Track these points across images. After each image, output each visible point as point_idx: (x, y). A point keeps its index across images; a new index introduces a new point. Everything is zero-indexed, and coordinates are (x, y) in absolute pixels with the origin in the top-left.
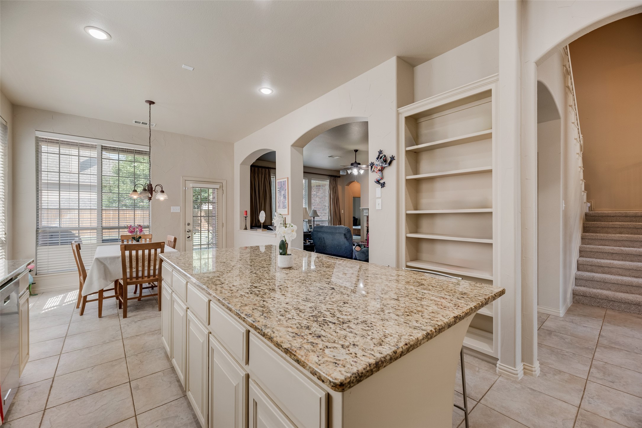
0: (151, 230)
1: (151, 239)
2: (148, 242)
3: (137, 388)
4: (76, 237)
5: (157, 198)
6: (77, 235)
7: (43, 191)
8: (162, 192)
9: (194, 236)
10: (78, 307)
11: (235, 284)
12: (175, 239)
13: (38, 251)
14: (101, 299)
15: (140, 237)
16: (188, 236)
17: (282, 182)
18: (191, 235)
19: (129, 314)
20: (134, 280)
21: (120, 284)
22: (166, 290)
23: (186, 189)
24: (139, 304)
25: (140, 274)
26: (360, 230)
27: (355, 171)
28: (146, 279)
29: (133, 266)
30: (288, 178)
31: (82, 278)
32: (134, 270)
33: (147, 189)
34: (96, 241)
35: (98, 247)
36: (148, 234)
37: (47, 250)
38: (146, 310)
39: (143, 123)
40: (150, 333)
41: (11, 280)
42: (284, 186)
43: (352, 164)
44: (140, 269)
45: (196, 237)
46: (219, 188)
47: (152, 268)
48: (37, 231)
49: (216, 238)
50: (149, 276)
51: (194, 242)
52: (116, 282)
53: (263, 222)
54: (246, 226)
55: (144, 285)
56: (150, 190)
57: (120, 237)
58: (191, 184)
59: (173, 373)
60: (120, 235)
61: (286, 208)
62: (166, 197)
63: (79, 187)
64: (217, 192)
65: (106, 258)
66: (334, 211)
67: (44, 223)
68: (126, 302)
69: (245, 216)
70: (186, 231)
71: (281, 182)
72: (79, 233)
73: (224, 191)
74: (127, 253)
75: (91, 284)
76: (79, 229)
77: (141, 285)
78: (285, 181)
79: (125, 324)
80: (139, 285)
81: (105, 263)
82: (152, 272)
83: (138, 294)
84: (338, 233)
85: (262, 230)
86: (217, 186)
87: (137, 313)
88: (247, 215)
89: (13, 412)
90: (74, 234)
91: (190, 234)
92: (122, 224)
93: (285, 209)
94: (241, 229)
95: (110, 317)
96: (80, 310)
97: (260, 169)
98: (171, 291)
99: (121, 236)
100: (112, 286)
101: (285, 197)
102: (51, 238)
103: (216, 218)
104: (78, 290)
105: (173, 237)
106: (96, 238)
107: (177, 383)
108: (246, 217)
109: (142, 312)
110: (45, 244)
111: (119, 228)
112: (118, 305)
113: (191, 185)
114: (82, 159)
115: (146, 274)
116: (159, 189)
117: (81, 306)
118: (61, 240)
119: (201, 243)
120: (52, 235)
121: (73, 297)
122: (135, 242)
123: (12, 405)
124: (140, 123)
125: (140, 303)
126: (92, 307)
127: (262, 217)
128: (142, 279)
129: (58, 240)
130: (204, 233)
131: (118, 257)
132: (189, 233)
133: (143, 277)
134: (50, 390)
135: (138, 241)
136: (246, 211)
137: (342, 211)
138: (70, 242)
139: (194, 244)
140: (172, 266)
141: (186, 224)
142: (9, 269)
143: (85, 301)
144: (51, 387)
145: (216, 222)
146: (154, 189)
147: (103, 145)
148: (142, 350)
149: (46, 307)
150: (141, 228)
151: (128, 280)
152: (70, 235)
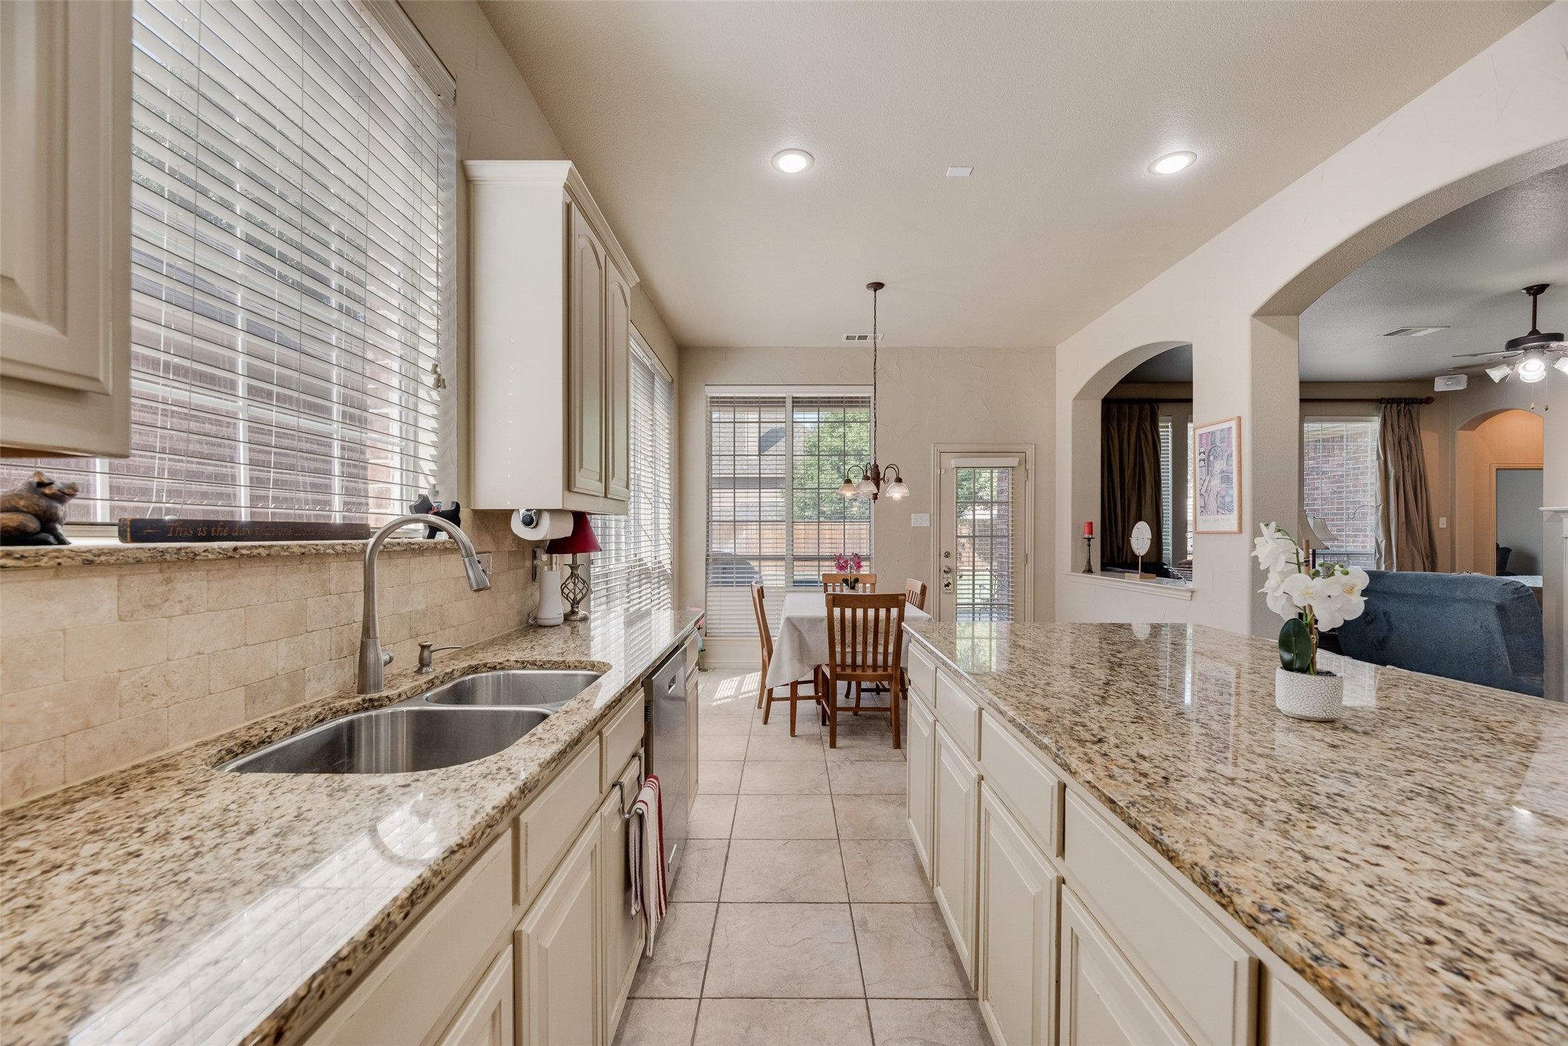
0: (873, 566)
1: (873, 585)
2: (868, 592)
3: (864, 923)
4: (756, 573)
5: (887, 495)
6: (757, 569)
7: (714, 491)
8: (899, 480)
9: (959, 582)
10: (760, 707)
11: (1145, 753)
12: (924, 588)
13: (709, 594)
14: (794, 698)
15: (857, 580)
16: (946, 583)
17: (1218, 433)
18: (953, 580)
19: (840, 742)
20: (849, 671)
21: (824, 674)
22: (918, 708)
23: (943, 472)
24: (856, 723)
25: (859, 660)
26: (1538, 591)
27: (1532, 369)
28: (870, 672)
29: (847, 641)
30: (1239, 419)
31: (766, 653)
32: (849, 650)
33: (869, 475)
34: (784, 582)
35: (789, 596)
36: (868, 573)
37: (718, 594)
38: (869, 740)
39: (860, 338)
40: (881, 797)
41: (677, 649)
42: (1225, 444)
43: (1513, 344)
44: (859, 648)
45: (963, 586)
46: (1016, 465)
47: (881, 649)
48: (707, 560)
49: (1008, 591)
50: (875, 667)
51: (958, 596)
52: (817, 669)
53: (1142, 554)
54: (1089, 562)
55: (864, 685)
56: (876, 477)
57: (821, 577)
58: (953, 461)
59: (937, 919)
60: (821, 573)
61: (1231, 511)
62: (906, 491)
63: (760, 483)
64: (1013, 475)
65: (802, 620)
66: (1403, 519)
67: (715, 547)
68: (834, 714)
69: (1086, 536)
70: (942, 571)
71: (1213, 433)
72: (760, 566)
73: (1030, 472)
74: (837, 611)
75: (779, 667)
76: (760, 558)
77: (859, 684)
78: (1230, 429)
79: (834, 762)
80: (854, 683)
81: (801, 629)
82: (880, 658)
83: (852, 703)
84: (1465, 601)
85: (1141, 578)
86: (1013, 461)
87: (854, 743)
88: (1091, 533)
89: (679, 885)
90: (752, 568)
91: (949, 577)
92: (826, 551)
93: (1228, 516)
94: (1074, 569)
95: (809, 738)
96: (763, 711)
97: (1126, 408)
98: (933, 719)
99: (824, 575)
100: (810, 676)
101: (1226, 479)
102: (723, 573)
103: (1010, 542)
104: (760, 673)
105: (919, 584)
106: (784, 578)
107: (946, 952)
108: (1089, 539)
109: (863, 743)
110: (717, 584)
111: (819, 558)
112: (820, 717)
113: (953, 463)
114: (766, 428)
115: (870, 661)
116: (891, 474)
117: (764, 705)
118: (737, 578)
119: (974, 601)
120: (725, 569)
121: (752, 683)
122: (847, 591)
123: (679, 870)
124: (853, 338)
125: (857, 720)
126: (780, 710)
127: (1140, 539)
128: (863, 671)
129: (732, 578)
130: (981, 577)
131: (821, 620)
132: (949, 575)
133: (864, 666)
134: (725, 864)
135: (853, 588)
136: (1091, 524)
137: (1443, 523)
138: (749, 582)
139: (959, 601)
140: (938, 657)
141: (943, 554)
142: (675, 627)
143: (771, 699)
144: (727, 858)
145: (1010, 551)
146: (882, 476)
147: (795, 395)
148: (868, 833)
149: (719, 695)
150: (858, 560)
151: (839, 670)
152: (748, 568)
